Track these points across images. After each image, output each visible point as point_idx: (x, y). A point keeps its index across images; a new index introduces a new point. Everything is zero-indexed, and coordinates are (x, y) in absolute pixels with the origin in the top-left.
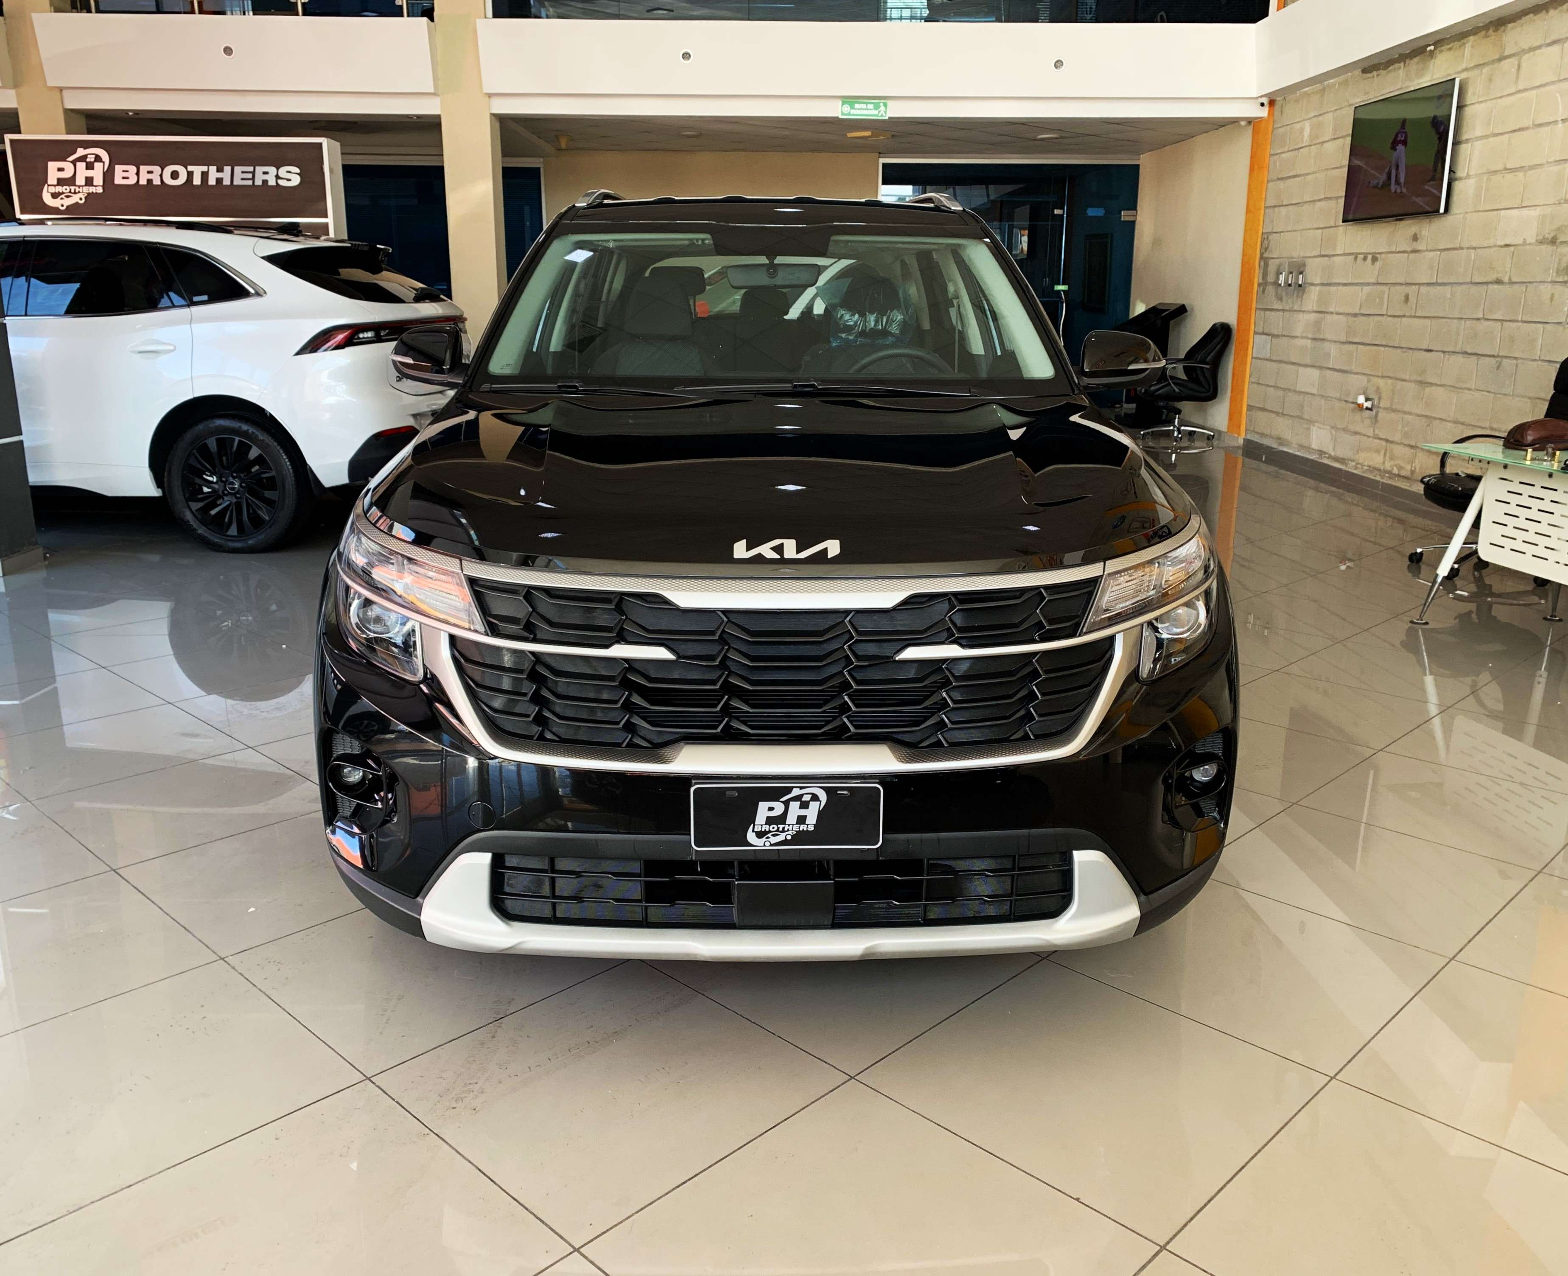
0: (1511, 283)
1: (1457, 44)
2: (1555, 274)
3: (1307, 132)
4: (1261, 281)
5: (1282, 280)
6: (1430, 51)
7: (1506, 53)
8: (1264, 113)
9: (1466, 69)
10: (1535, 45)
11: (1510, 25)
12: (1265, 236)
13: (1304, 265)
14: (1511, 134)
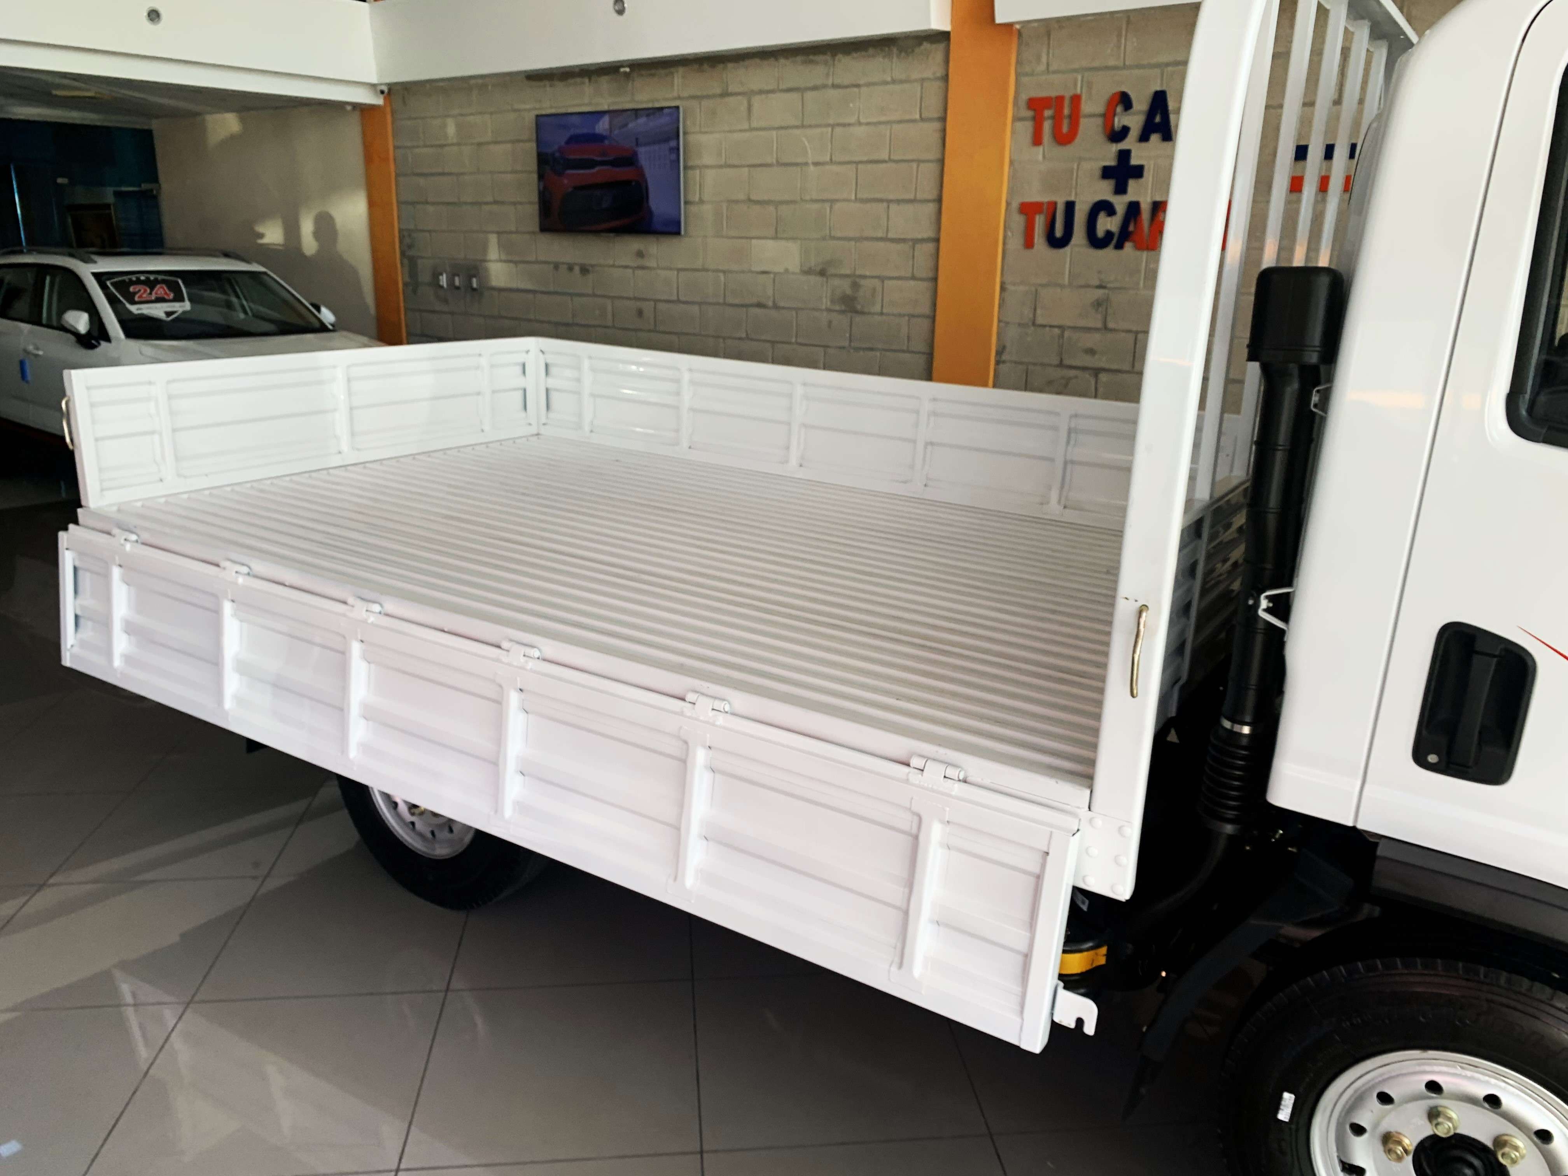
0: (776, 307)
1: (662, 72)
2: (829, 303)
3: (451, 129)
4: (407, 279)
5: (444, 280)
6: (625, 73)
7: (730, 90)
8: (379, 101)
9: (679, 98)
10: (766, 88)
11: (730, 65)
12: (406, 233)
13: (476, 268)
14: (752, 169)
